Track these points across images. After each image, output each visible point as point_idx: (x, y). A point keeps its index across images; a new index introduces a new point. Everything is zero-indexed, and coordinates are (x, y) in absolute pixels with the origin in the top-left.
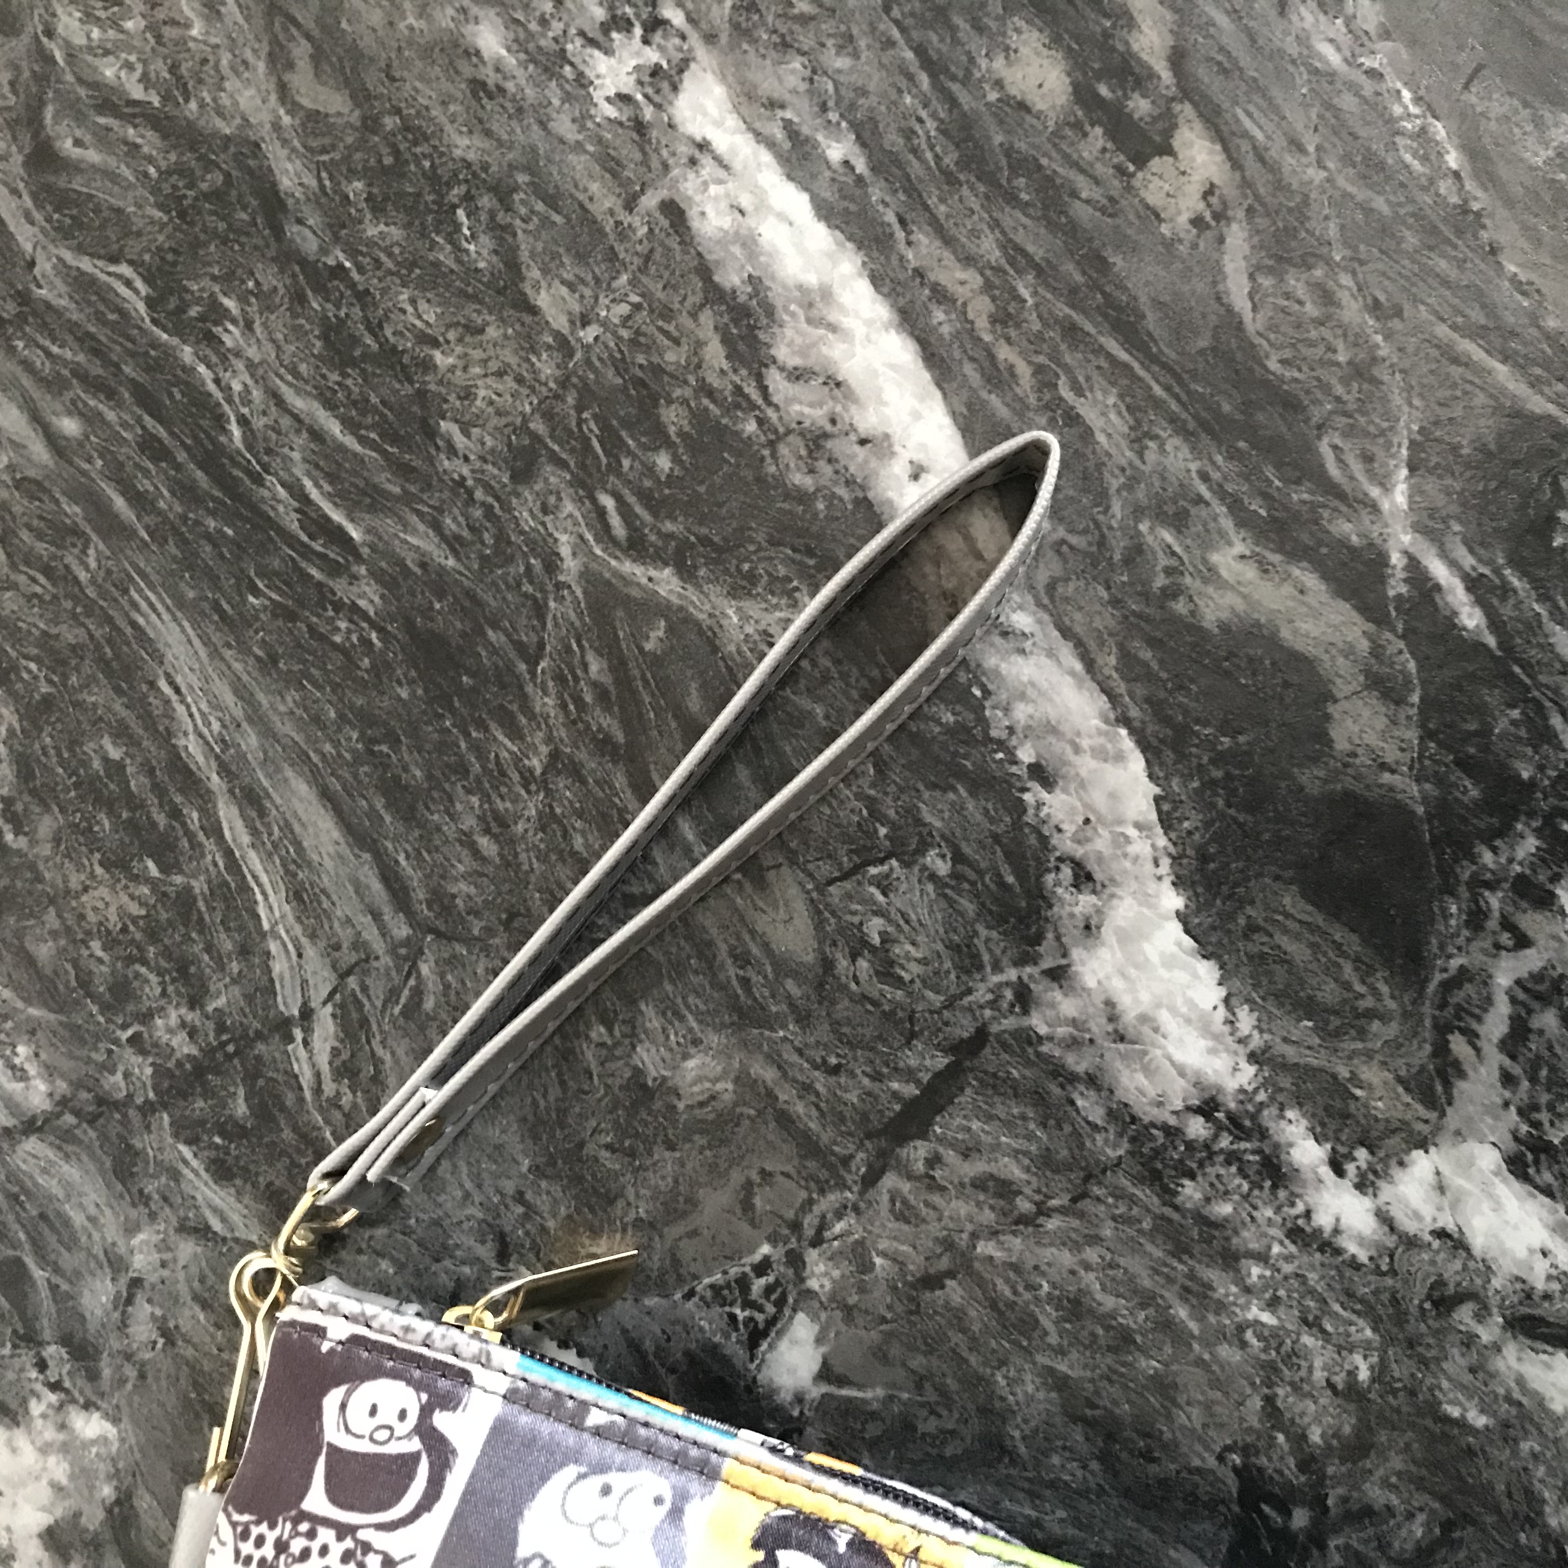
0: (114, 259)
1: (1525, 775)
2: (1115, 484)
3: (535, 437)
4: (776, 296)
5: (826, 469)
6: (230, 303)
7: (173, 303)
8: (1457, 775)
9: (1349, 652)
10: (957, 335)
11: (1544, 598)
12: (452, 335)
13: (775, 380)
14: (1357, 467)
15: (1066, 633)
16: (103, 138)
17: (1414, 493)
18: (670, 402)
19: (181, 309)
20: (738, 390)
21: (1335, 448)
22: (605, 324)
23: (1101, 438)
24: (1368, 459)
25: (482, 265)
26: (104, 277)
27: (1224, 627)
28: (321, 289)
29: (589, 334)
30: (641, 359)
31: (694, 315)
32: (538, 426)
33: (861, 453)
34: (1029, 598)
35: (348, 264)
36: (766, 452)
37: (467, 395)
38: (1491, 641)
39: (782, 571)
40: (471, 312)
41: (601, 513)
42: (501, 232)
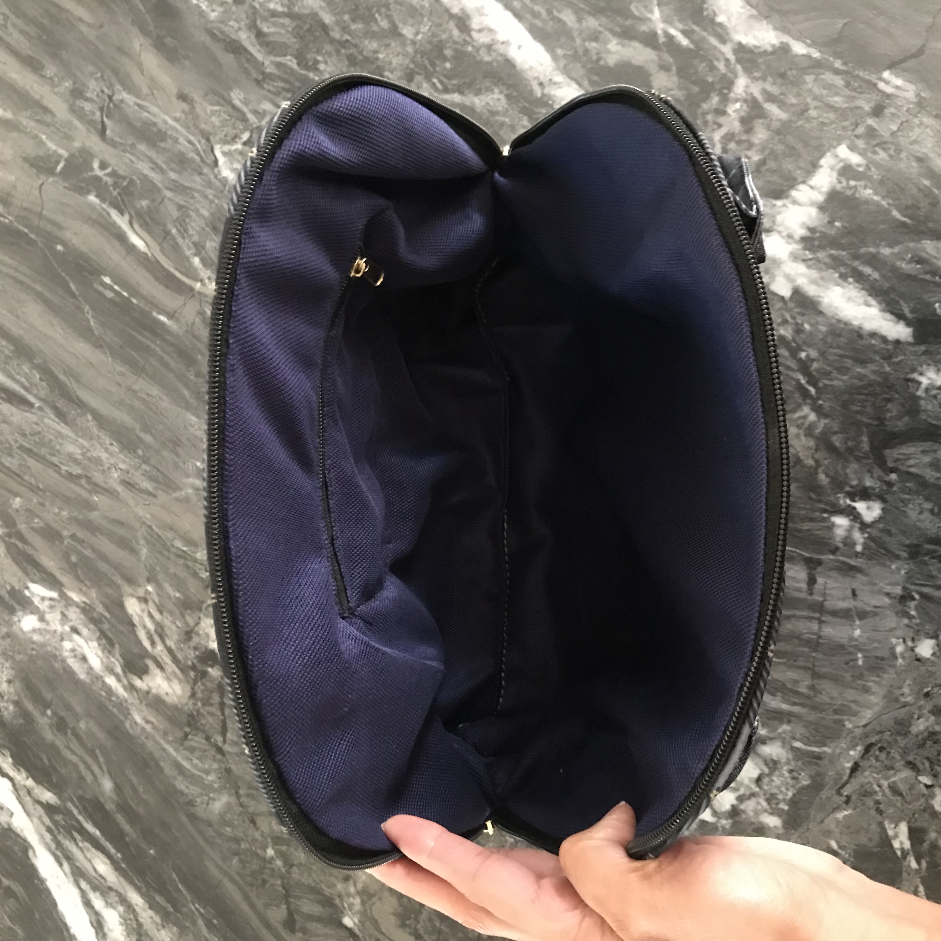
0: (285, 55)
1: (710, 80)
2: (575, 34)
3: (411, 69)
4: (469, 11)
5: (494, 54)
6: (320, 58)
7: (304, 63)
8: (691, 86)
9: (653, 61)
10: (522, 7)
11: (705, 30)
12: (382, 49)
13: (474, 35)
14: (643, 10)
15: (572, 79)
16: (274, 24)
17: (661, 12)
18: (446, 48)
19: (307, 64)
20: (464, 40)
21: (636, 7)
22: (423, 33)
23: (569, 24)
24: (646, 7)
25: (386, 27)
26: (283, 62)
27: (616, 65)
28: (344, 47)
29: (420, 37)
30: (436, 39)
31: (448, 23)
32: (412, 66)
33: (502, 47)
34: (559, 73)
35: (349, 38)
36: (476, 54)
37: (390, 63)
38: (692, 46)
39: (488, 84)
40: (386, 41)
41: (434, 84)
42: (389, 17)
